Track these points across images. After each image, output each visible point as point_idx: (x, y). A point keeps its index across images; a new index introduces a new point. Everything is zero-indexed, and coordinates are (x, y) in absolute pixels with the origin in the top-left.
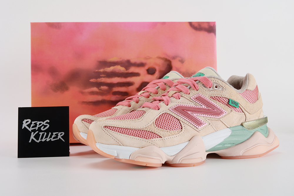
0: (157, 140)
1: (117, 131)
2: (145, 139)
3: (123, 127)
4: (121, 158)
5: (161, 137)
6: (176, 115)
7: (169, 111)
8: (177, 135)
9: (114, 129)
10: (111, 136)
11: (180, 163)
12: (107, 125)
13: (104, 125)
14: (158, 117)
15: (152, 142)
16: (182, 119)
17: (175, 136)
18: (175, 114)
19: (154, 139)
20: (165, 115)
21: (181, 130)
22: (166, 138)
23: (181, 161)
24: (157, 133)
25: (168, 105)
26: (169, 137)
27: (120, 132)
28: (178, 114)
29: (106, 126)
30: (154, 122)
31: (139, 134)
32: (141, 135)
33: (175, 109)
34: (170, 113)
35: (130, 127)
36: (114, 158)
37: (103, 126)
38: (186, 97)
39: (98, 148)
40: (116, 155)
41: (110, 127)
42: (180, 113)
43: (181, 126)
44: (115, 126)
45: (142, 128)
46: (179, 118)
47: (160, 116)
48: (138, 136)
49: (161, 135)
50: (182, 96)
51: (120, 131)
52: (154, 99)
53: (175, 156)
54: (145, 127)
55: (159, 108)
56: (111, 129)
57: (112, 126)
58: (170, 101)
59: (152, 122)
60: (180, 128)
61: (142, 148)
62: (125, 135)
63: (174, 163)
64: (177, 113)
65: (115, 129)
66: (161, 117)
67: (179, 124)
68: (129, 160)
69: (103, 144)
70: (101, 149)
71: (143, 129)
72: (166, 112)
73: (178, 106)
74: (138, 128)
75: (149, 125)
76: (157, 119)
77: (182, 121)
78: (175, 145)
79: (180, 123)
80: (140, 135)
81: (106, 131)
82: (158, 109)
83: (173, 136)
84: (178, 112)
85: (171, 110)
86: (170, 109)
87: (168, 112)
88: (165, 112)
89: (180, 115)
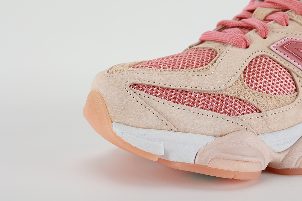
0: (252, 117)
1: (163, 97)
2: (226, 116)
3: (174, 87)
4: (172, 158)
5: (260, 112)
6: (286, 62)
7: (270, 51)
8: (290, 106)
9: (154, 92)
10: (151, 108)
11: (297, 167)
12: (137, 82)
13: (131, 82)
14: (247, 64)
15: (242, 123)
16: (295, 70)
17: (286, 107)
18: (282, 59)
19: (246, 115)
20: (261, 59)
21: (296, 93)
22: (271, 112)
23: (299, 162)
24: (251, 101)
25: (265, 38)
26: (276, 111)
27: (170, 100)
28: (289, 59)
29: (135, 85)
30: (242, 76)
31: (212, 105)
32: (216, 107)
33: (282, 47)
34: (272, 56)
35: (190, 88)
36: (157, 160)
37: (128, 84)
38: (300, 21)
39: (119, 134)
40: (162, 153)
41: (144, 86)
42: (292, 57)
43: (294, 86)
44: (156, 84)
45: (217, 89)
46: (291, 67)
47: (251, 62)
48: (211, 109)
49: (259, 107)
50: (291, 20)
51: (168, 95)
52: (223, 25)
53: (286, 153)
54: (225, 87)
55: (248, 43)
56: (147, 92)
57: (149, 83)
58: (269, 30)
59: (237, 76)
60: (293, 90)
61: (221, 136)
62: (181, 106)
63: (286, 166)
64: (285, 56)
65: (157, 92)
66: (253, 63)
67: (291, 80)
68: (194, 165)
69: (129, 127)
70: (125, 139)
71: (220, 93)
72: (263, 53)
73: (287, 40)
74: (208, 90)
75: (232, 82)
76: (245, 70)
77: (297, 72)
78: (287, 127)
79: (292, 77)
80: (214, 106)
81: (137, 97)
82: (245, 46)
83: (284, 108)
84: (289, 55)
85: (274, 49)
86: (271, 47)
87: (268, 54)
88: (260, 53)
89: (292, 61)
